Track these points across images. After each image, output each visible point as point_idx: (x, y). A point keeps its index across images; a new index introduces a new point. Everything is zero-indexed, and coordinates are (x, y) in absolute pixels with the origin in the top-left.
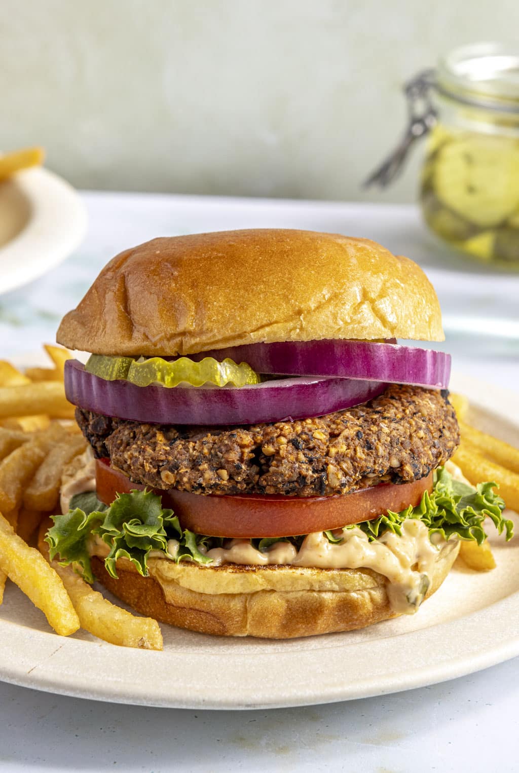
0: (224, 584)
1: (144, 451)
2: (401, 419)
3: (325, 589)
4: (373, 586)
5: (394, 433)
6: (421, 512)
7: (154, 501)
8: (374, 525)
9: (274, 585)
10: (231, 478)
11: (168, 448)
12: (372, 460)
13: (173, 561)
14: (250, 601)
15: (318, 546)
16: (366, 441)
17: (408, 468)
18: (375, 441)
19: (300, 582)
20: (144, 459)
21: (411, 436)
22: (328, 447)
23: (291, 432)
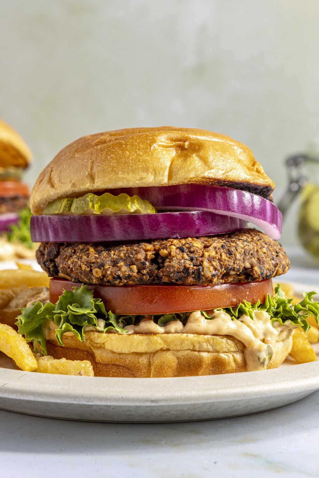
0: (135, 344)
1: (81, 258)
2: (251, 242)
3: (203, 349)
4: (235, 350)
5: (246, 247)
6: (266, 308)
7: (88, 293)
8: (234, 310)
9: (168, 345)
10: (139, 272)
11: (97, 256)
12: (233, 261)
13: (102, 332)
14: (152, 358)
15: (197, 319)
16: (228, 250)
17: (256, 268)
18: (234, 250)
19: (186, 342)
20: (81, 262)
21: (257, 251)
22: (203, 252)
23: (178, 243)
